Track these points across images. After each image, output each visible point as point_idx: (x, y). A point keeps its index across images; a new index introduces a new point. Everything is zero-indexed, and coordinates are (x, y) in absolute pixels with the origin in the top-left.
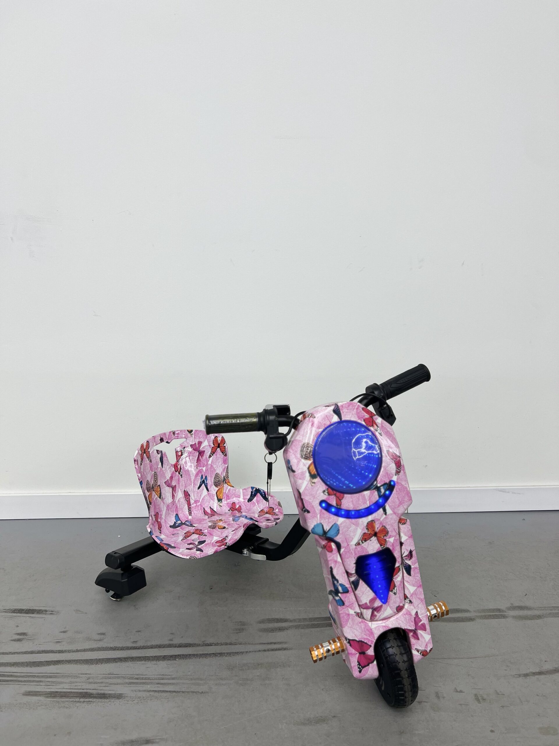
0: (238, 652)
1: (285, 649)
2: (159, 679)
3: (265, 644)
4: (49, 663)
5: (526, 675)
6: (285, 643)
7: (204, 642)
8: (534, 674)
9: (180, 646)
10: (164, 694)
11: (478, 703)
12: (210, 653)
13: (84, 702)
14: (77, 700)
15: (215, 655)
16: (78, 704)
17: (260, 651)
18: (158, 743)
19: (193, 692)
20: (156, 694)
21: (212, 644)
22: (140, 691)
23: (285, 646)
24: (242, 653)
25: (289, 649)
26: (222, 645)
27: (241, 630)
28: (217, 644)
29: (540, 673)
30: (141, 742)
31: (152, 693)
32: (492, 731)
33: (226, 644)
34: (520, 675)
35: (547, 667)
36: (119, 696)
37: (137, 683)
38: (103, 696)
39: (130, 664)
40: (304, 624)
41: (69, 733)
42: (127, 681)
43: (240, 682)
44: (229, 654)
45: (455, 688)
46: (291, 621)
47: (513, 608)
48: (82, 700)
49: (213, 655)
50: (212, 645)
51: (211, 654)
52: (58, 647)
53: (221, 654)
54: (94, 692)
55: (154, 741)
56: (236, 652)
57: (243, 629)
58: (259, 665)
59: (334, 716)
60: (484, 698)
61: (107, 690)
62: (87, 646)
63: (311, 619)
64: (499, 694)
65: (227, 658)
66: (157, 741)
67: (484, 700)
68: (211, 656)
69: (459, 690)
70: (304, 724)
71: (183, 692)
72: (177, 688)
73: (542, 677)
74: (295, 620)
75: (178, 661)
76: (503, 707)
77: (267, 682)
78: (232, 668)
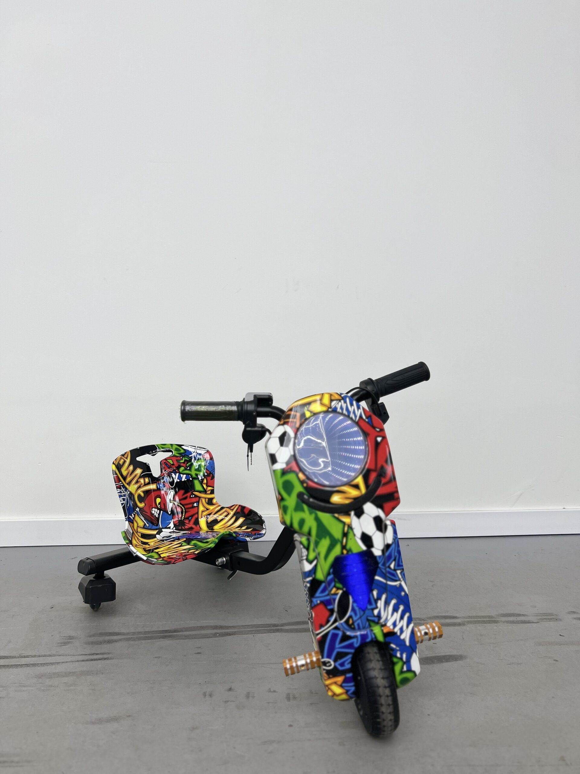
0: (53, 663)
1: (105, 659)
3: (86, 655)
6: (109, 653)
7: (20, 655)
11: (288, 701)
12: (23, 663)
15: (27, 665)
17: (78, 661)
21: (30, 656)
23: (105, 656)
24: (58, 663)
25: (110, 659)
26: (39, 657)
27: (65, 644)
28: (34, 656)
32: (291, 726)
33: (45, 656)
40: (136, 637)
43: (43, 688)
44: (43, 665)
45: (270, 688)
46: (124, 634)
49: (25, 666)
50: (28, 657)
51: (23, 665)
53: (34, 665)
56: (51, 663)
57: (69, 643)
58: (70, 673)
59: (129, 716)
60: (295, 697)
63: (146, 633)
64: (313, 693)
65: (39, 668)
68: (23, 666)
69: (272, 690)
70: (93, 723)
74: (128, 634)
77: (72, 688)
78: (40, 676)
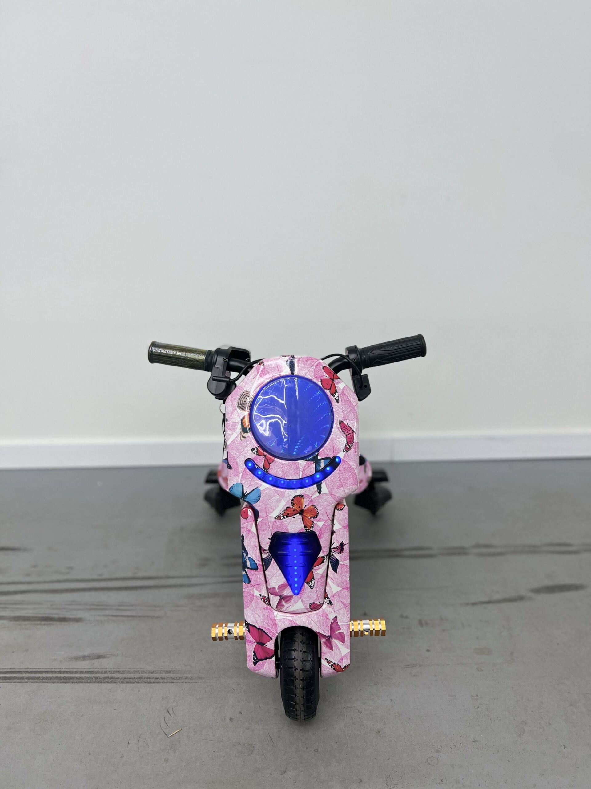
0: (199, 584)
2: (119, 606)
4: (16, 593)
5: (474, 604)
7: (167, 576)
8: (482, 603)
9: (144, 578)
10: (121, 618)
11: (421, 627)
12: (171, 584)
13: (45, 625)
14: (39, 623)
15: (175, 586)
16: (38, 627)
18: (108, 658)
19: (148, 617)
20: (114, 618)
21: (175, 577)
22: (99, 615)
24: (203, 584)
26: (184, 577)
27: (204, 565)
28: (180, 577)
29: (489, 602)
30: (93, 657)
31: (110, 618)
32: (428, 651)
33: (189, 577)
34: (467, 604)
35: (496, 597)
36: (79, 620)
37: (97, 609)
38: (63, 620)
39: (93, 593)
41: (27, 650)
42: (88, 607)
43: (195, 609)
44: (189, 586)
47: (478, 546)
48: (43, 623)
52: (27, 579)
53: (181, 586)
54: (56, 616)
55: (105, 656)
56: (197, 584)
57: (206, 564)
58: (216, 594)
61: (68, 615)
62: (55, 577)
64: (443, 620)
66: (108, 656)
67: (427, 624)
69: (404, 616)
71: (139, 617)
72: (134, 613)
73: (489, 606)
75: (139, 592)
76: (444, 630)
78: (189, 597)
